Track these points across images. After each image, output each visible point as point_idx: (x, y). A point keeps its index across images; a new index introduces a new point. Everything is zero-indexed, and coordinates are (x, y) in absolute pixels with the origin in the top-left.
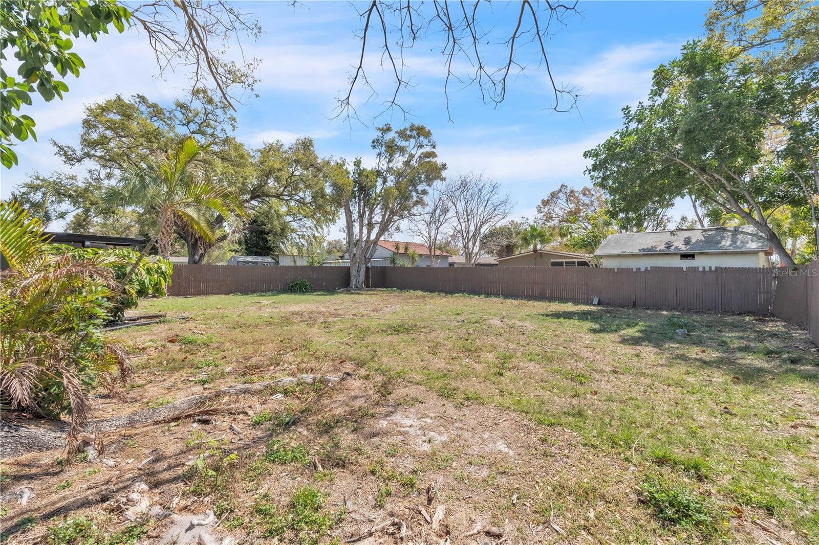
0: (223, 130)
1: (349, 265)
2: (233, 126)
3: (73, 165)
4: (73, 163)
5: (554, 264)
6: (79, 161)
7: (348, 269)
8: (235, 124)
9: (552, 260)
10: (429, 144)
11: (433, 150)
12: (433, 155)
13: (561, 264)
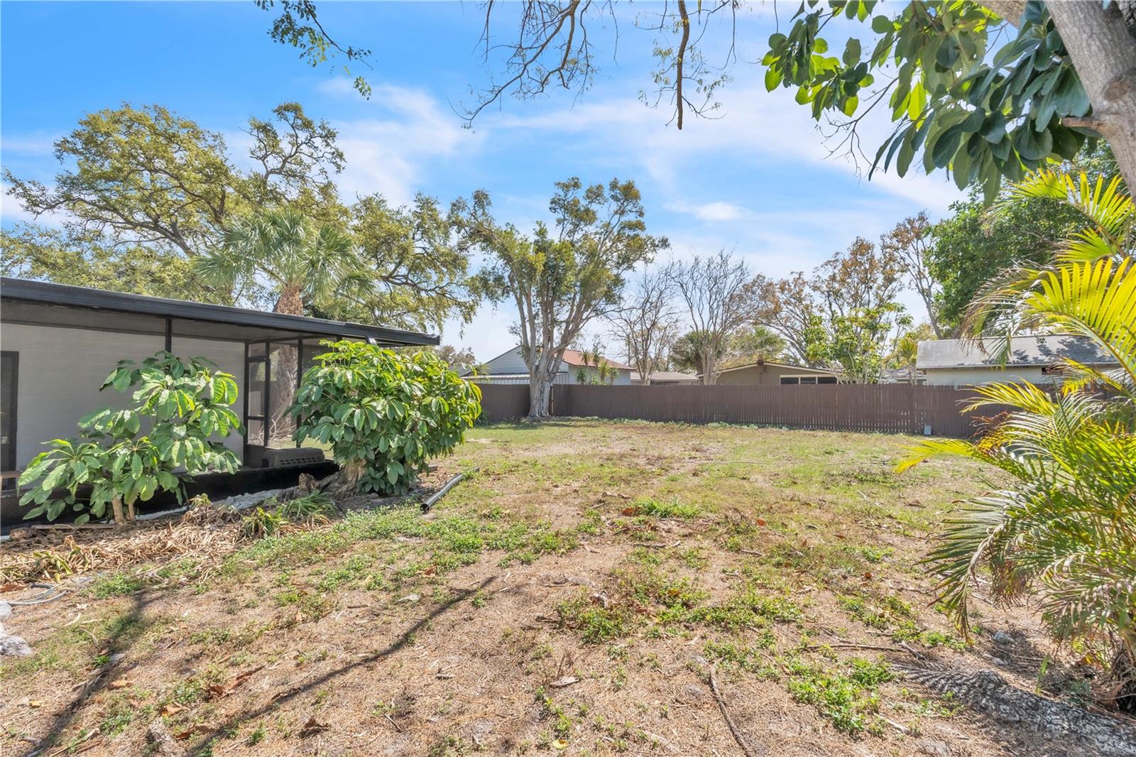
0: (323, 171)
1: (527, 382)
2: (338, 167)
3: (38, 213)
4: (40, 210)
5: (785, 381)
6: (51, 207)
7: (527, 388)
8: (342, 164)
9: (781, 376)
10: (634, 210)
11: (639, 218)
12: (640, 226)
13: (794, 381)
